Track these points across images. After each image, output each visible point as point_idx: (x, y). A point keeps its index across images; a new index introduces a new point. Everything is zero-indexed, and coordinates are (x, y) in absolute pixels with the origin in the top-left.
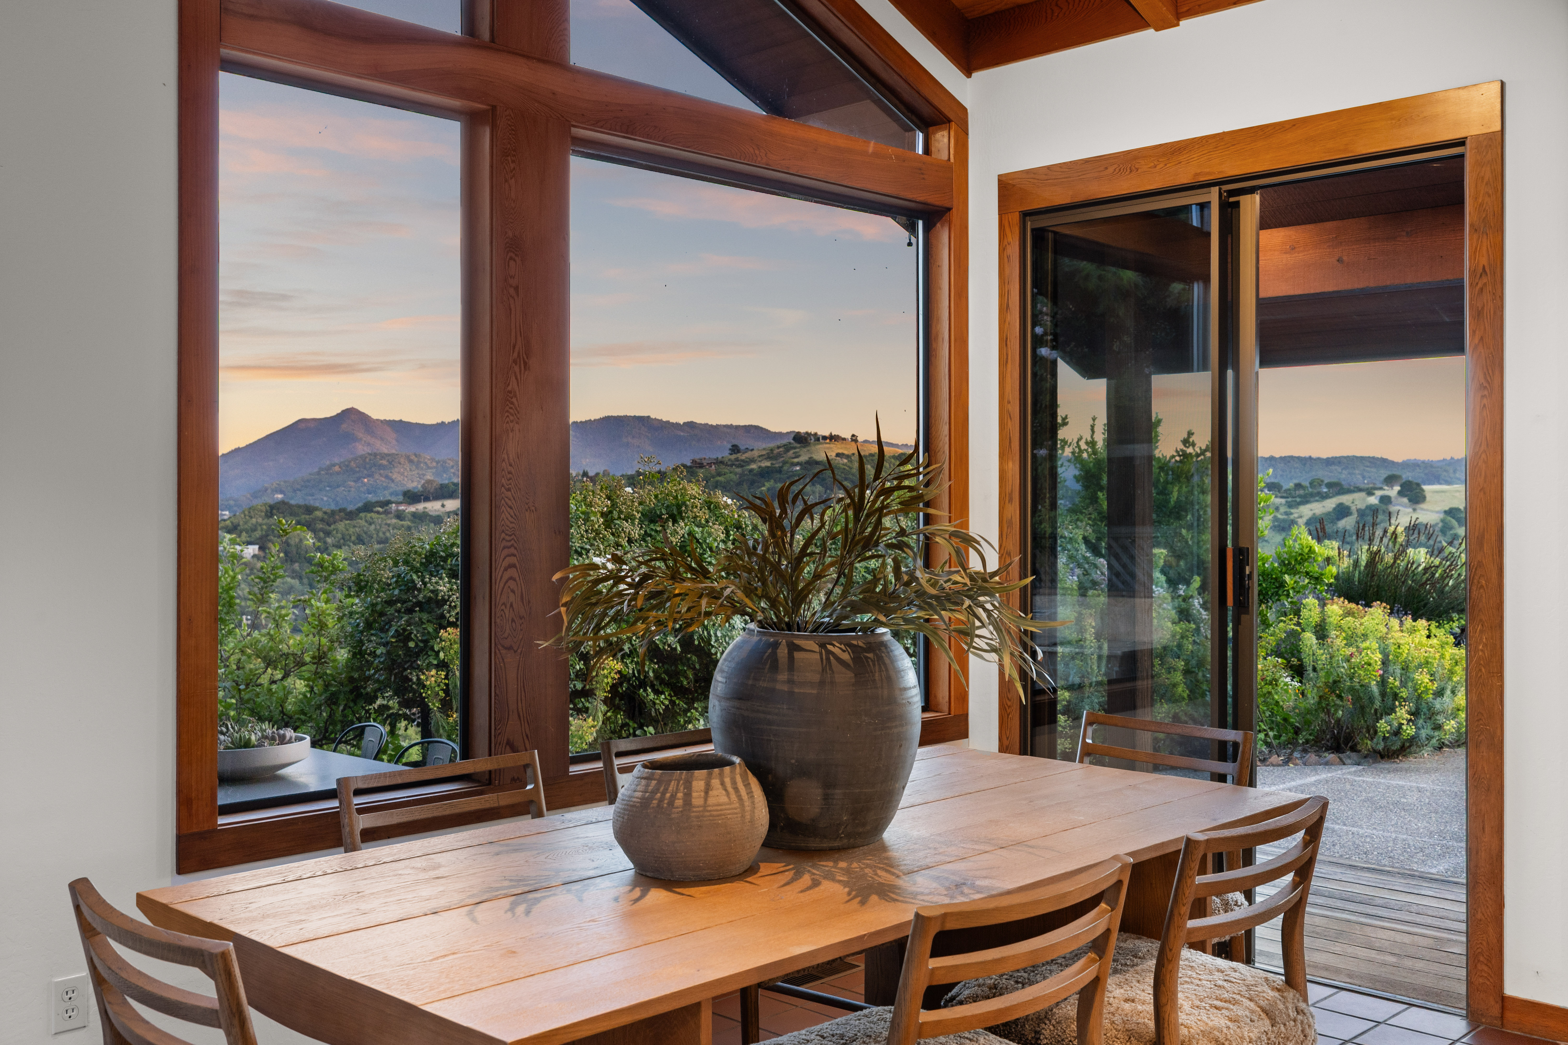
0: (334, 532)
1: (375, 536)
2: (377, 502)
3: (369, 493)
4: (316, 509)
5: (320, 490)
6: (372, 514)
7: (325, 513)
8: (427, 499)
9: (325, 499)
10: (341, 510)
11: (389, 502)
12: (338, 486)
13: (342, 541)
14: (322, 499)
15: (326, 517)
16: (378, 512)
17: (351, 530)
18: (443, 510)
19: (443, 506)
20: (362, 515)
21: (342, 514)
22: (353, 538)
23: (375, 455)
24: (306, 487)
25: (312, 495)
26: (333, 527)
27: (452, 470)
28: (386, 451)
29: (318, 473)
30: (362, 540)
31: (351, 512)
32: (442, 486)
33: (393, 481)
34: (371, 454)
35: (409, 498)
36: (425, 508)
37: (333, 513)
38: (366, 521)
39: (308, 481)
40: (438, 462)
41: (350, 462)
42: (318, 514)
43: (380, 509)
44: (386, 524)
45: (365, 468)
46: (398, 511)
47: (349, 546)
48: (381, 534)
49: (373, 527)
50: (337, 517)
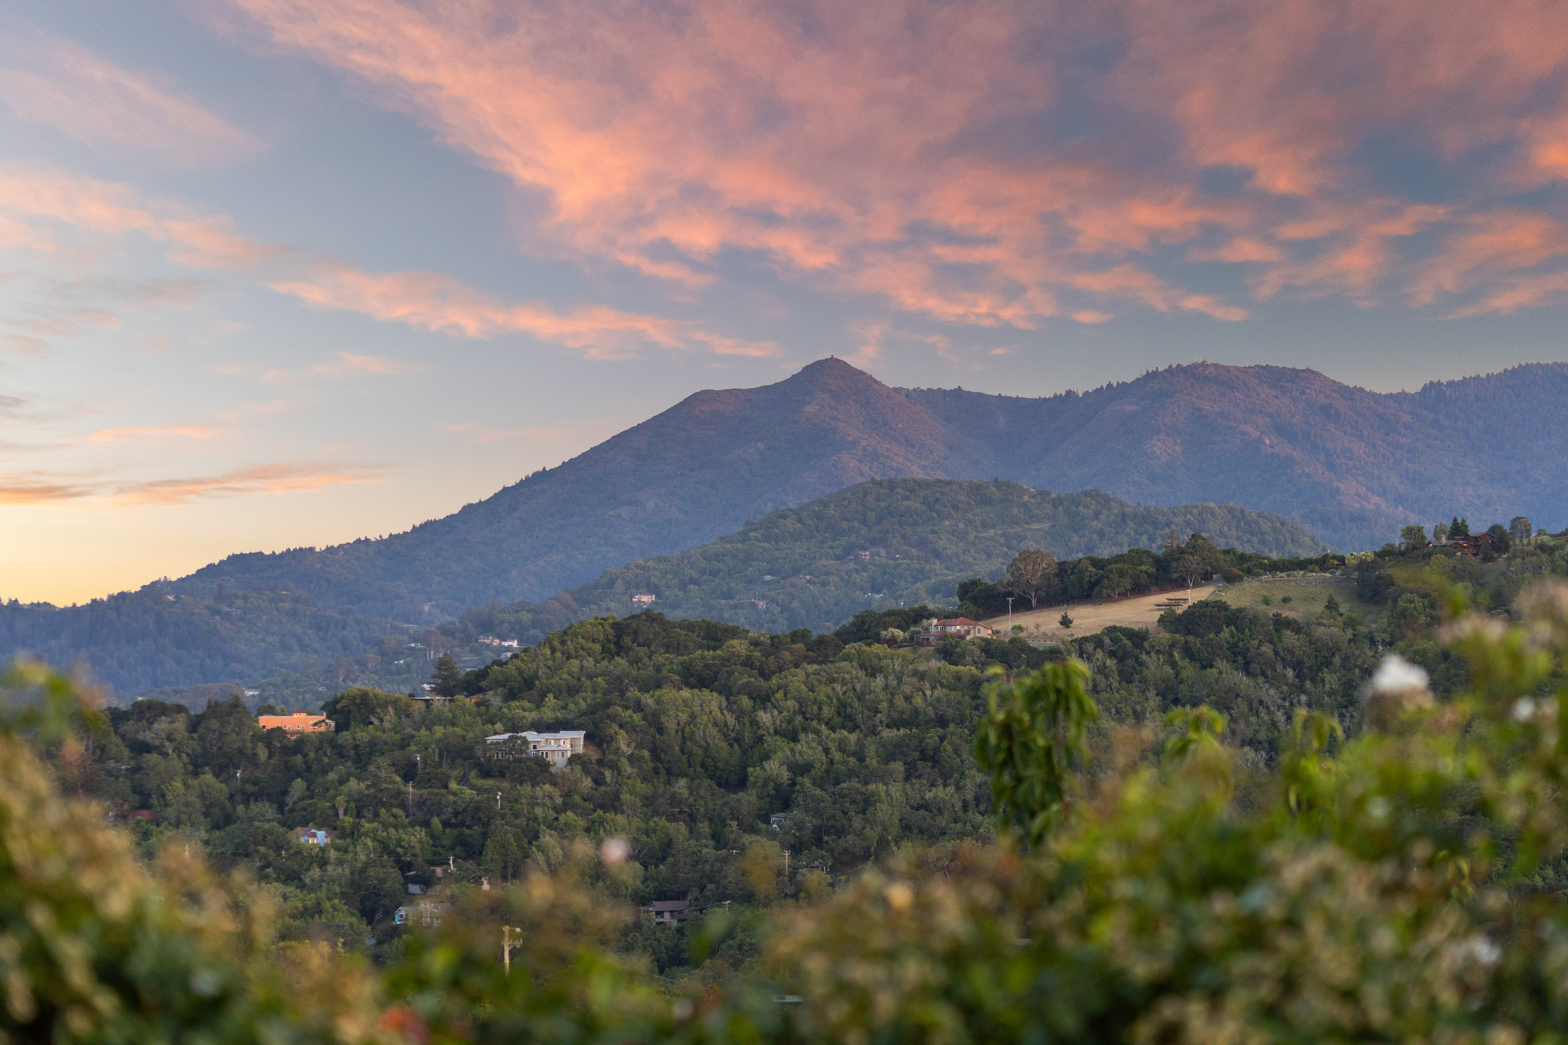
0: (780, 695)
1: (884, 705)
2: (891, 613)
3: (876, 590)
4: (734, 632)
5: (750, 582)
6: (877, 649)
7: (755, 643)
8: (1023, 605)
9: (762, 605)
10: (795, 637)
11: (922, 614)
12: (795, 571)
14: (754, 606)
15: (757, 654)
16: (892, 642)
17: (823, 691)
18: (1067, 633)
19: (1065, 622)
20: (851, 648)
21: (800, 646)
22: (828, 712)
23: (892, 484)
24: (714, 573)
25: (729, 596)
26: (774, 680)
27: (1096, 525)
28: (919, 474)
29: (744, 537)
30: (851, 718)
31: (821, 642)
32: (1063, 569)
33: (938, 555)
34: (879, 484)
35: (974, 600)
36: (1019, 628)
37: (776, 643)
38: (862, 666)
39: (719, 557)
40: (1057, 503)
41: (826, 505)
42: (739, 646)
43: (899, 634)
44: (914, 673)
45: (864, 522)
46: (944, 636)
47: (817, 733)
48: (900, 701)
49: (880, 681)
50: (786, 655)
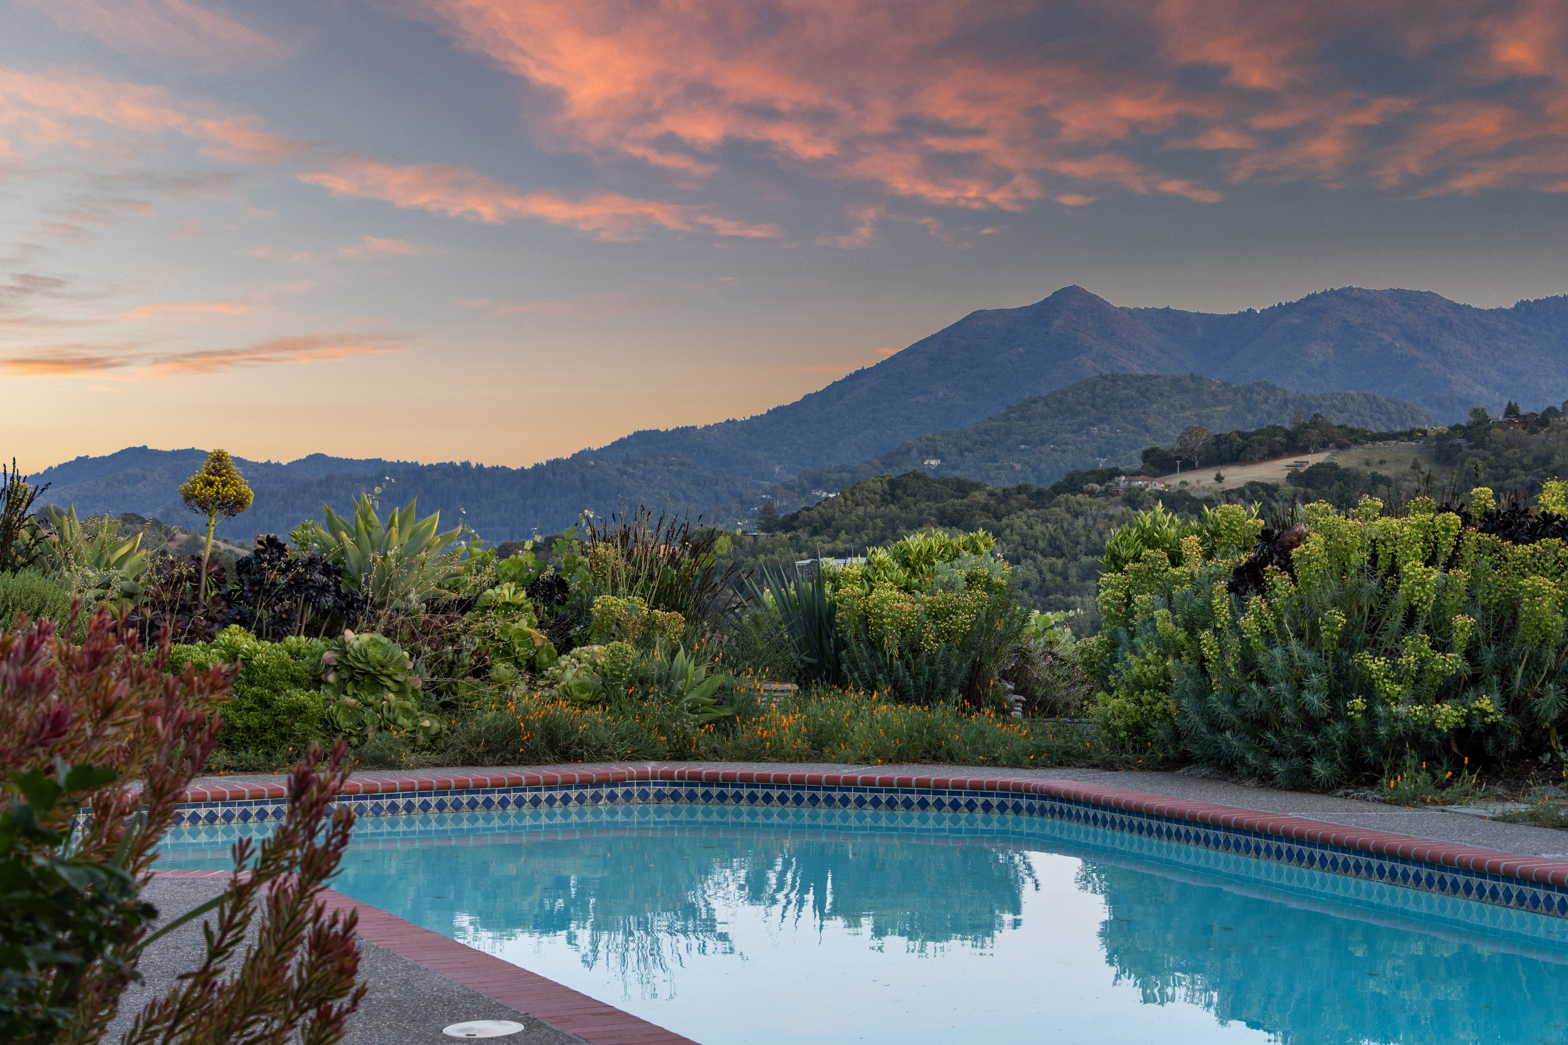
0: (1007, 531)
1: (1083, 539)
2: (1092, 472)
3: (1102, 456)
4: (977, 486)
5: (1009, 450)
6: (1080, 497)
7: (991, 494)
8: (1188, 466)
9: (1018, 467)
10: (1020, 490)
11: (1114, 473)
12: (1043, 442)
13: (1021, 549)
14: (1012, 468)
15: (992, 502)
16: (1092, 493)
17: (1039, 528)
18: (1218, 486)
19: (1219, 479)
20: (1062, 498)
21: (1023, 496)
22: (1042, 544)
23: (1114, 379)
24: (983, 444)
25: (994, 460)
26: (1004, 521)
27: (1266, 407)
28: (1140, 372)
29: (1006, 418)
30: (1059, 548)
31: (1040, 493)
32: (1219, 440)
33: (1148, 430)
34: (1106, 378)
35: (1153, 463)
36: (1185, 483)
37: (1006, 493)
38: (1068, 511)
39: (986, 432)
40: (1236, 391)
41: (1065, 393)
42: (979, 496)
43: (1096, 486)
44: (1106, 516)
45: (1094, 406)
46: (1129, 489)
47: (1034, 559)
48: (1094, 537)
49: (1081, 521)
50: (1013, 503)
